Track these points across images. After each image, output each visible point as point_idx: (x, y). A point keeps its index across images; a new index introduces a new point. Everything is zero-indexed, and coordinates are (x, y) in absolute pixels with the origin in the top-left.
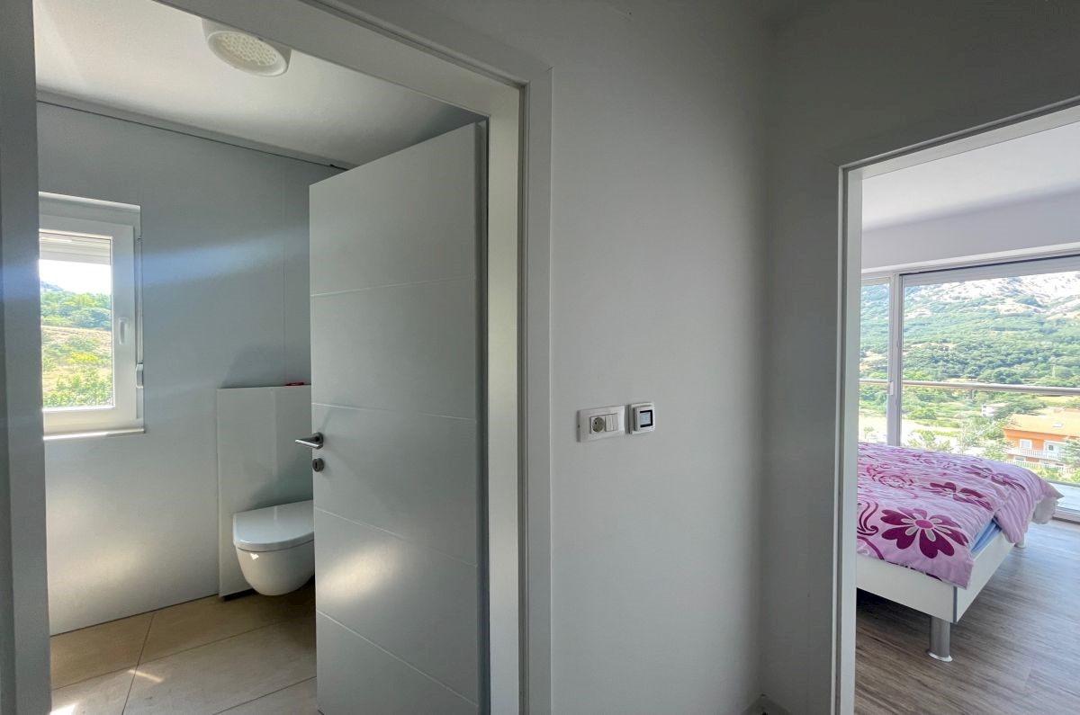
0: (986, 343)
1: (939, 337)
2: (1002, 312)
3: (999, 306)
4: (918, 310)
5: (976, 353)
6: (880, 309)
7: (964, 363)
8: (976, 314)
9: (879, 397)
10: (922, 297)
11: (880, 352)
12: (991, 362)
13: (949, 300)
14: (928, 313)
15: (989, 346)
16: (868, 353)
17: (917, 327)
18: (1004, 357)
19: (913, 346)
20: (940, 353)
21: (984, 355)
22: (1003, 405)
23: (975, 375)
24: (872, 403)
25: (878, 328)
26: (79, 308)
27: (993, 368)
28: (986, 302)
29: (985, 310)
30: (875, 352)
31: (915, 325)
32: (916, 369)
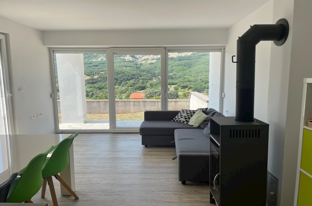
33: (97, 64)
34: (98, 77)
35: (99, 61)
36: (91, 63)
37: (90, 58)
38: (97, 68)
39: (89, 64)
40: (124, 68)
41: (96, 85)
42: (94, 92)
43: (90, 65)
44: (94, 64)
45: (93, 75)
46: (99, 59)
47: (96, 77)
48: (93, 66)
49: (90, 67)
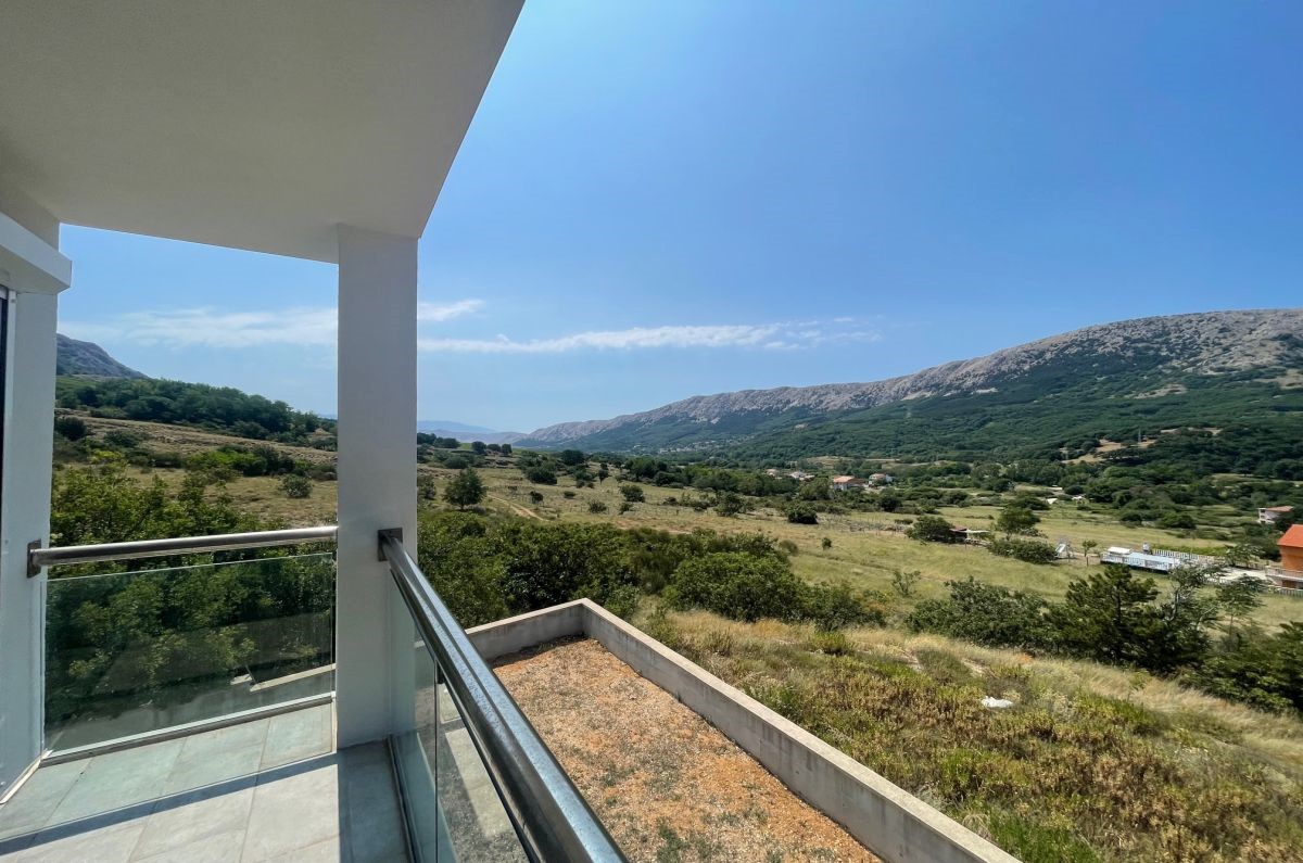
0: (1263, 427)
1: (1200, 419)
2: (1284, 387)
3: (1279, 379)
4: (1169, 385)
5: (1249, 440)
6: (1117, 385)
7: (1234, 453)
8: (1249, 390)
9: (1118, 498)
10: (1174, 368)
11: (1118, 441)
12: (1271, 452)
13: (1210, 373)
14: (1182, 390)
15: (1267, 431)
16: (1102, 441)
17: (1170, 408)
18: (1288, 446)
19: (1163, 431)
20: (1201, 440)
21: (1260, 442)
22: (1287, 509)
23: (1249, 468)
24: (1107, 506)
25: (1116, 409)
26: (137, 398)
27: (1275, 460)
28: (1260, 375)
29: (1259, 385)
30: (1111, 440)
31: (1165, 404)
32: (1168, 461)
33: (1152, 406)
34: (1150, 446)
35: (1159, 398)
36: (1129, 405)
37: (1126, 389)
38: (1149, 417)
39: (1122, 407)
40: (1273, 415)
41: (1144, 470)
42: (1133, 491)
43: (1123, 411)
44: (1140, 407)
45: (1135, 438)
46: (1161, 393)
47: (1143, 445)
48: (1137, 412)
49: (1122, 415)
